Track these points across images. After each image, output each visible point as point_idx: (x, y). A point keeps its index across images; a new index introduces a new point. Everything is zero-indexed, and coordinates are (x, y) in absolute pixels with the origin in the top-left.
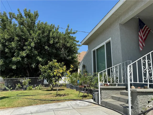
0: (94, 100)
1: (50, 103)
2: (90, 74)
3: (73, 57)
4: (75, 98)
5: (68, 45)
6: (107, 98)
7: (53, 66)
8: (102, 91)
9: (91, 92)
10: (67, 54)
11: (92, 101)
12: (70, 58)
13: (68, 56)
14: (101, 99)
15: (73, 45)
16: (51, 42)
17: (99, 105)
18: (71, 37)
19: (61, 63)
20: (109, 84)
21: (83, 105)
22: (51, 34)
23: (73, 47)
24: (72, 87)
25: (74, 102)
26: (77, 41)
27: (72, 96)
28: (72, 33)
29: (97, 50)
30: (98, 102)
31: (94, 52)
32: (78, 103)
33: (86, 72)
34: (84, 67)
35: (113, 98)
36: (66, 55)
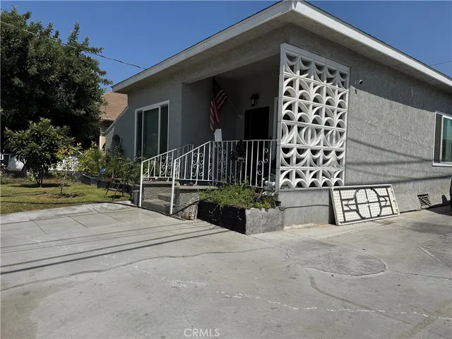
0: (133, 201)
1: (55, 207)
2: (128, 159)
3: (89, 109)
4: (99, 200)
5: (78, 79)
6: (151, 198)
7: (43, 134)
8: (145, 189)
9: (128, 189)
10: (73, 101)
11: (129, 203)
12: (83, 112)
13: (77, 106)
14: (143, 199)
15: (89, 80)
16: (33, 70)
17: (139, 207)
18: (86, 60)
19: (61, 127)
20: (156, 178)
21: (114, 208)
22: (31, 47)
23: (89, 86)
24: (85, 180)
25: (98, 206)
26: (102, 70)
27: (94, 197)
28: (88, 50)
29: (146, 112)
30: (138, 204)
31: (140, 114)
32: (106, 207)
33: (121, 151)
34: (116, 139)
35: (160, 197)
36: (70, 102)
